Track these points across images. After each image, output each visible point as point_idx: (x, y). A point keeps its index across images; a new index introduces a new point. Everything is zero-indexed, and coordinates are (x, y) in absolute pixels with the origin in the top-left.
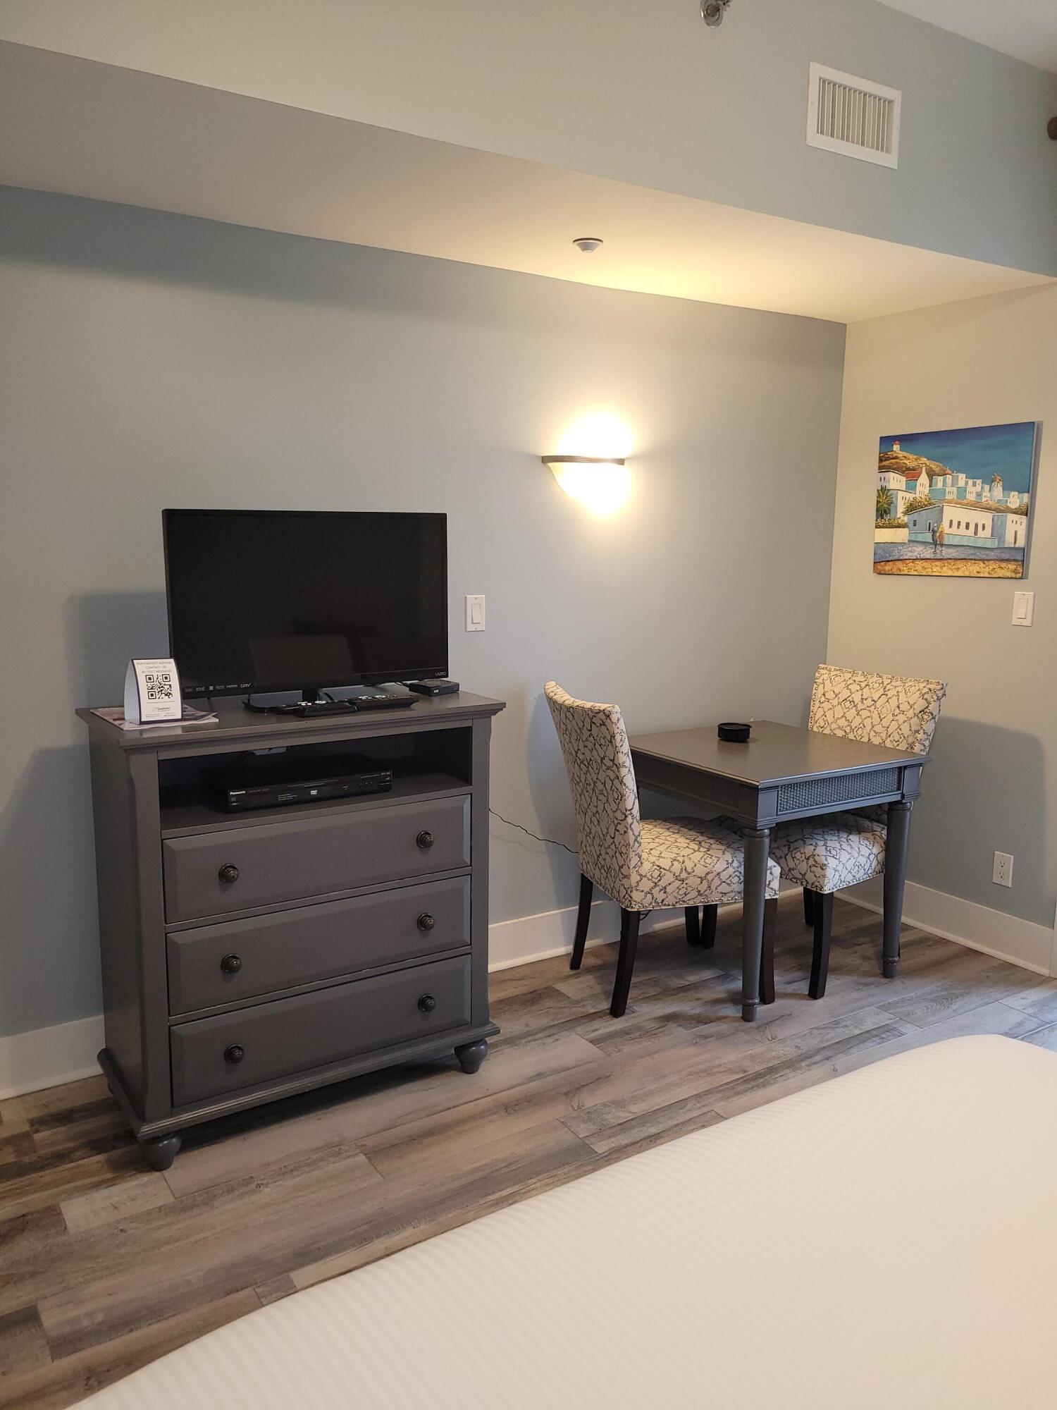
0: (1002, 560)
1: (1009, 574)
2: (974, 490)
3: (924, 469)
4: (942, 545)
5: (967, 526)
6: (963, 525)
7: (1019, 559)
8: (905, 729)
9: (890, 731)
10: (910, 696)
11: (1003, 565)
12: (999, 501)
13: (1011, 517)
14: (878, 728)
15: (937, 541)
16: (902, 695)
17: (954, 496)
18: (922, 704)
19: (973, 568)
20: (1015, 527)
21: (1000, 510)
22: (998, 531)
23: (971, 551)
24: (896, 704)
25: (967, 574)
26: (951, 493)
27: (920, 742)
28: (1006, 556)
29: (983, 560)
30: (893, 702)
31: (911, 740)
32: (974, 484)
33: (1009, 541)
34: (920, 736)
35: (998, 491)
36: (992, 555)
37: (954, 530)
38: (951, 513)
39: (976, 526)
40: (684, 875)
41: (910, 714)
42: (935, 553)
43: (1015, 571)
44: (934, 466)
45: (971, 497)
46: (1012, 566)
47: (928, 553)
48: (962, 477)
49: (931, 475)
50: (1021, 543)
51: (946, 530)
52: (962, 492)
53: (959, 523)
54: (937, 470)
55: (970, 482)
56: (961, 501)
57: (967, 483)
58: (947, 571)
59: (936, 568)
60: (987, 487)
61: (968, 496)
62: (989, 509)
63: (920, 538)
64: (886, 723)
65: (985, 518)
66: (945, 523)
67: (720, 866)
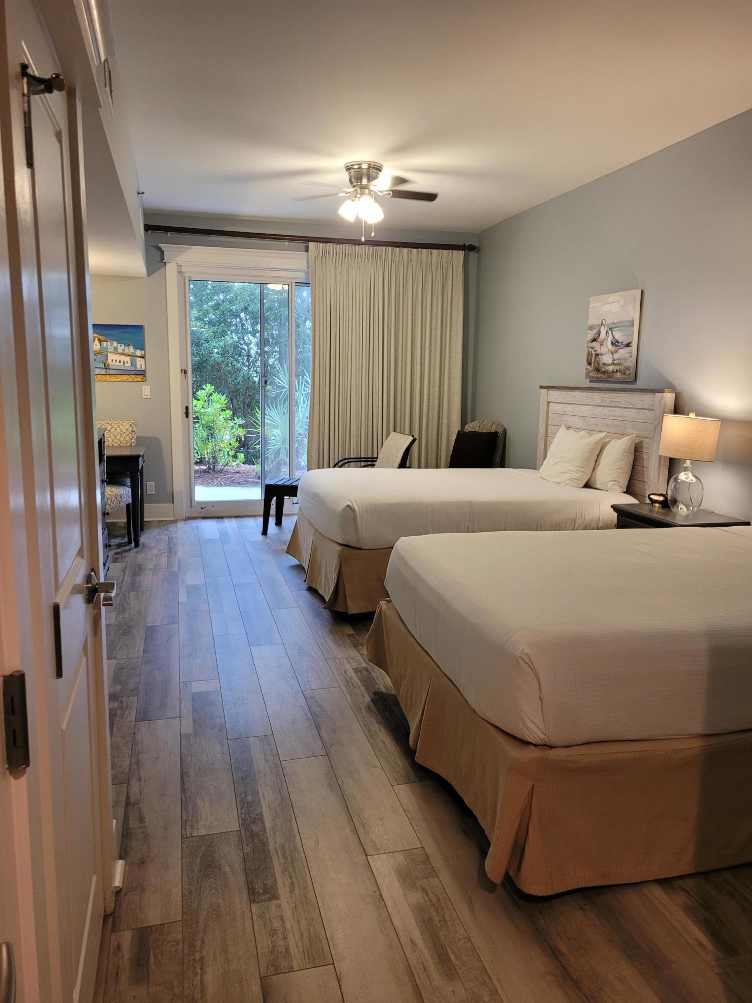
0: (136, 375)
1: (140, 380)
2: (121, 348)
3: (96, 339)
4: (109, 369)
5: (120, 362)
6: (118, 361)
7: (142, 374)
8: (127, 439)
9: (121, 440)
10: (126, 426)
11: (137, 376)
12: (132, 353)
13: (138, 359)
14: (115, 440)
15: (107, 367)
16: (121, 426)
17: (112, 350)
18: (130, 429)
19: (125, 378)
20: (140, 363)
21: (133, 356)
22: (133, 364)
23: (123, 371)
24: (120, 430)
25: (122, 380)
26: (111, 349)
27: (133, 443)
28: (138, 373)
29: (128, 375)
30: (119, 430)
31: (131, 442)
32: (121, 346)
33: (139, 368)
34: (133, 440)
35: (132, 349)
36: (132, 373)
37: (114, 363)
38: (111, 357)
39: (124, 362)
40: (117, 496)
41: (128, 433)
42: (106, 372)
43: (143, 379)
44: (101, 338)
45: (120, 351)
46: (141, 377)
47: (103, 372)
48: (115, 344)
49: (100, 341)
50: (143, 368)
51: (111, 363)
52: (116, 349)
53: (116, 361)
54: (103, 339)
55: (119, 345)
56: (115, 351)
57: (117, 345)
58: (112, 379)
59: (108, 378)
60: (127, 348)
61: (119, 350)
62: (129, 355)
63: (98, 366)
64: (118, 437)
65: (128, 359)
66: (110, 361)
67: (122, 492)
